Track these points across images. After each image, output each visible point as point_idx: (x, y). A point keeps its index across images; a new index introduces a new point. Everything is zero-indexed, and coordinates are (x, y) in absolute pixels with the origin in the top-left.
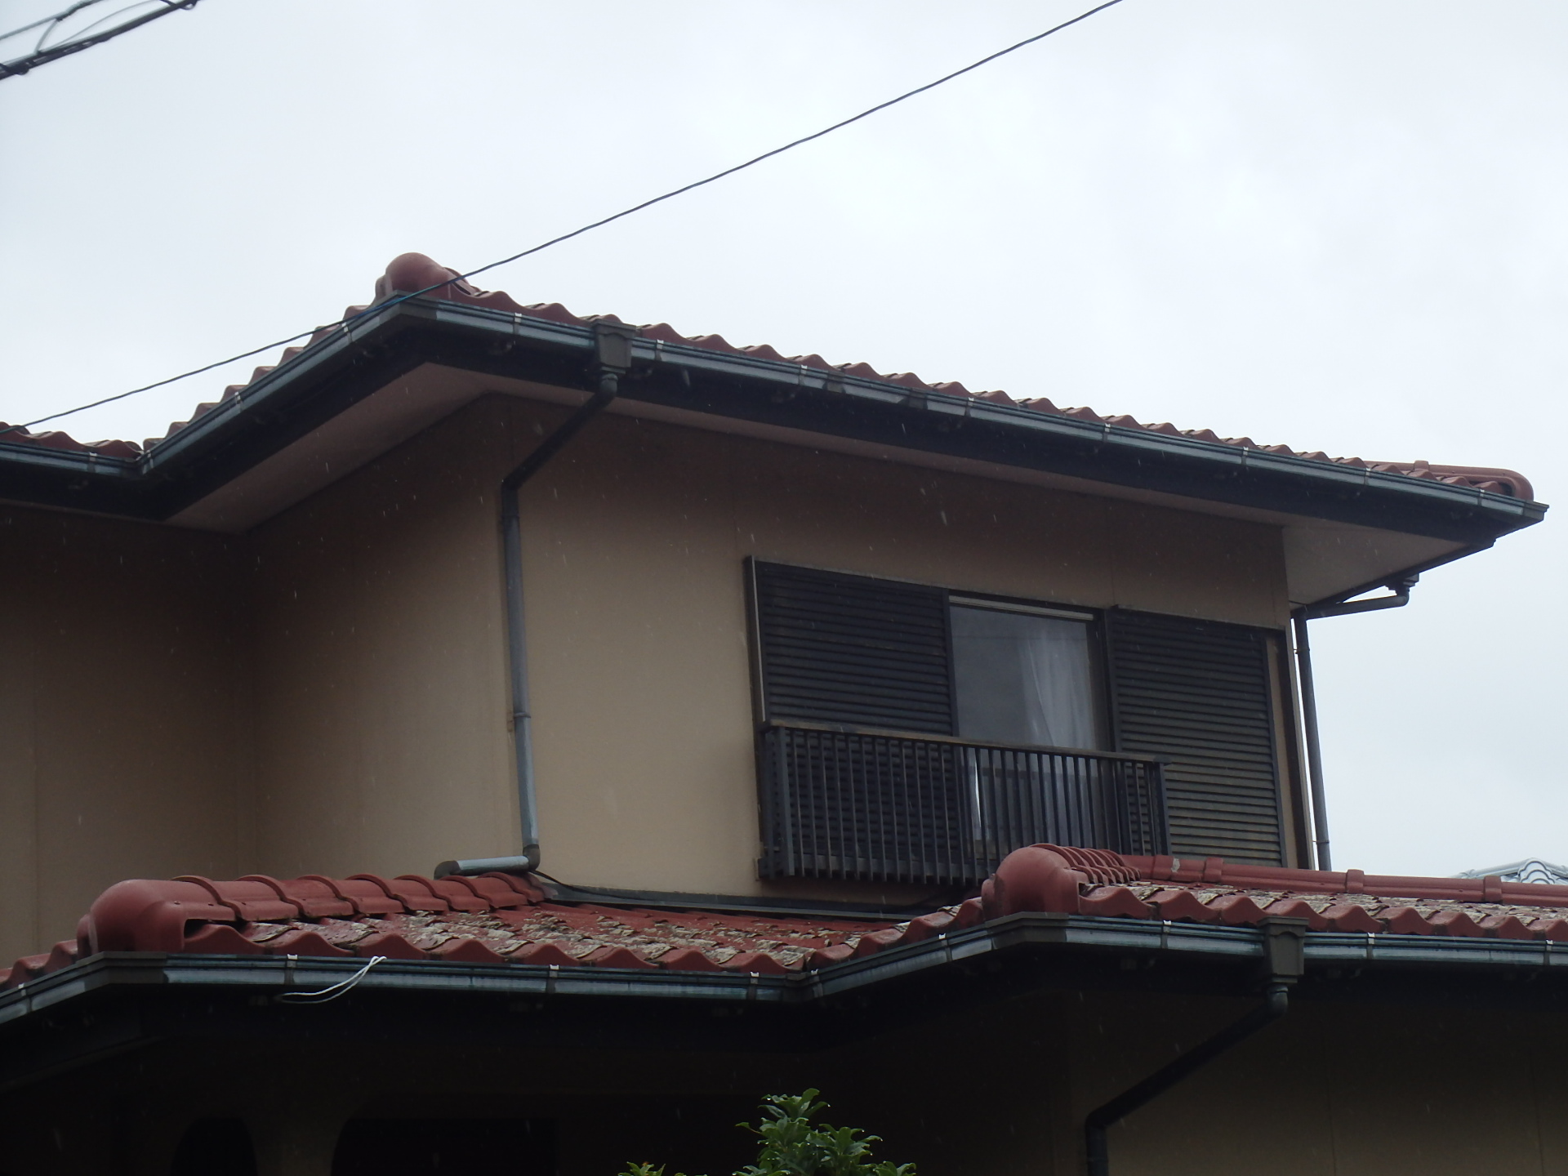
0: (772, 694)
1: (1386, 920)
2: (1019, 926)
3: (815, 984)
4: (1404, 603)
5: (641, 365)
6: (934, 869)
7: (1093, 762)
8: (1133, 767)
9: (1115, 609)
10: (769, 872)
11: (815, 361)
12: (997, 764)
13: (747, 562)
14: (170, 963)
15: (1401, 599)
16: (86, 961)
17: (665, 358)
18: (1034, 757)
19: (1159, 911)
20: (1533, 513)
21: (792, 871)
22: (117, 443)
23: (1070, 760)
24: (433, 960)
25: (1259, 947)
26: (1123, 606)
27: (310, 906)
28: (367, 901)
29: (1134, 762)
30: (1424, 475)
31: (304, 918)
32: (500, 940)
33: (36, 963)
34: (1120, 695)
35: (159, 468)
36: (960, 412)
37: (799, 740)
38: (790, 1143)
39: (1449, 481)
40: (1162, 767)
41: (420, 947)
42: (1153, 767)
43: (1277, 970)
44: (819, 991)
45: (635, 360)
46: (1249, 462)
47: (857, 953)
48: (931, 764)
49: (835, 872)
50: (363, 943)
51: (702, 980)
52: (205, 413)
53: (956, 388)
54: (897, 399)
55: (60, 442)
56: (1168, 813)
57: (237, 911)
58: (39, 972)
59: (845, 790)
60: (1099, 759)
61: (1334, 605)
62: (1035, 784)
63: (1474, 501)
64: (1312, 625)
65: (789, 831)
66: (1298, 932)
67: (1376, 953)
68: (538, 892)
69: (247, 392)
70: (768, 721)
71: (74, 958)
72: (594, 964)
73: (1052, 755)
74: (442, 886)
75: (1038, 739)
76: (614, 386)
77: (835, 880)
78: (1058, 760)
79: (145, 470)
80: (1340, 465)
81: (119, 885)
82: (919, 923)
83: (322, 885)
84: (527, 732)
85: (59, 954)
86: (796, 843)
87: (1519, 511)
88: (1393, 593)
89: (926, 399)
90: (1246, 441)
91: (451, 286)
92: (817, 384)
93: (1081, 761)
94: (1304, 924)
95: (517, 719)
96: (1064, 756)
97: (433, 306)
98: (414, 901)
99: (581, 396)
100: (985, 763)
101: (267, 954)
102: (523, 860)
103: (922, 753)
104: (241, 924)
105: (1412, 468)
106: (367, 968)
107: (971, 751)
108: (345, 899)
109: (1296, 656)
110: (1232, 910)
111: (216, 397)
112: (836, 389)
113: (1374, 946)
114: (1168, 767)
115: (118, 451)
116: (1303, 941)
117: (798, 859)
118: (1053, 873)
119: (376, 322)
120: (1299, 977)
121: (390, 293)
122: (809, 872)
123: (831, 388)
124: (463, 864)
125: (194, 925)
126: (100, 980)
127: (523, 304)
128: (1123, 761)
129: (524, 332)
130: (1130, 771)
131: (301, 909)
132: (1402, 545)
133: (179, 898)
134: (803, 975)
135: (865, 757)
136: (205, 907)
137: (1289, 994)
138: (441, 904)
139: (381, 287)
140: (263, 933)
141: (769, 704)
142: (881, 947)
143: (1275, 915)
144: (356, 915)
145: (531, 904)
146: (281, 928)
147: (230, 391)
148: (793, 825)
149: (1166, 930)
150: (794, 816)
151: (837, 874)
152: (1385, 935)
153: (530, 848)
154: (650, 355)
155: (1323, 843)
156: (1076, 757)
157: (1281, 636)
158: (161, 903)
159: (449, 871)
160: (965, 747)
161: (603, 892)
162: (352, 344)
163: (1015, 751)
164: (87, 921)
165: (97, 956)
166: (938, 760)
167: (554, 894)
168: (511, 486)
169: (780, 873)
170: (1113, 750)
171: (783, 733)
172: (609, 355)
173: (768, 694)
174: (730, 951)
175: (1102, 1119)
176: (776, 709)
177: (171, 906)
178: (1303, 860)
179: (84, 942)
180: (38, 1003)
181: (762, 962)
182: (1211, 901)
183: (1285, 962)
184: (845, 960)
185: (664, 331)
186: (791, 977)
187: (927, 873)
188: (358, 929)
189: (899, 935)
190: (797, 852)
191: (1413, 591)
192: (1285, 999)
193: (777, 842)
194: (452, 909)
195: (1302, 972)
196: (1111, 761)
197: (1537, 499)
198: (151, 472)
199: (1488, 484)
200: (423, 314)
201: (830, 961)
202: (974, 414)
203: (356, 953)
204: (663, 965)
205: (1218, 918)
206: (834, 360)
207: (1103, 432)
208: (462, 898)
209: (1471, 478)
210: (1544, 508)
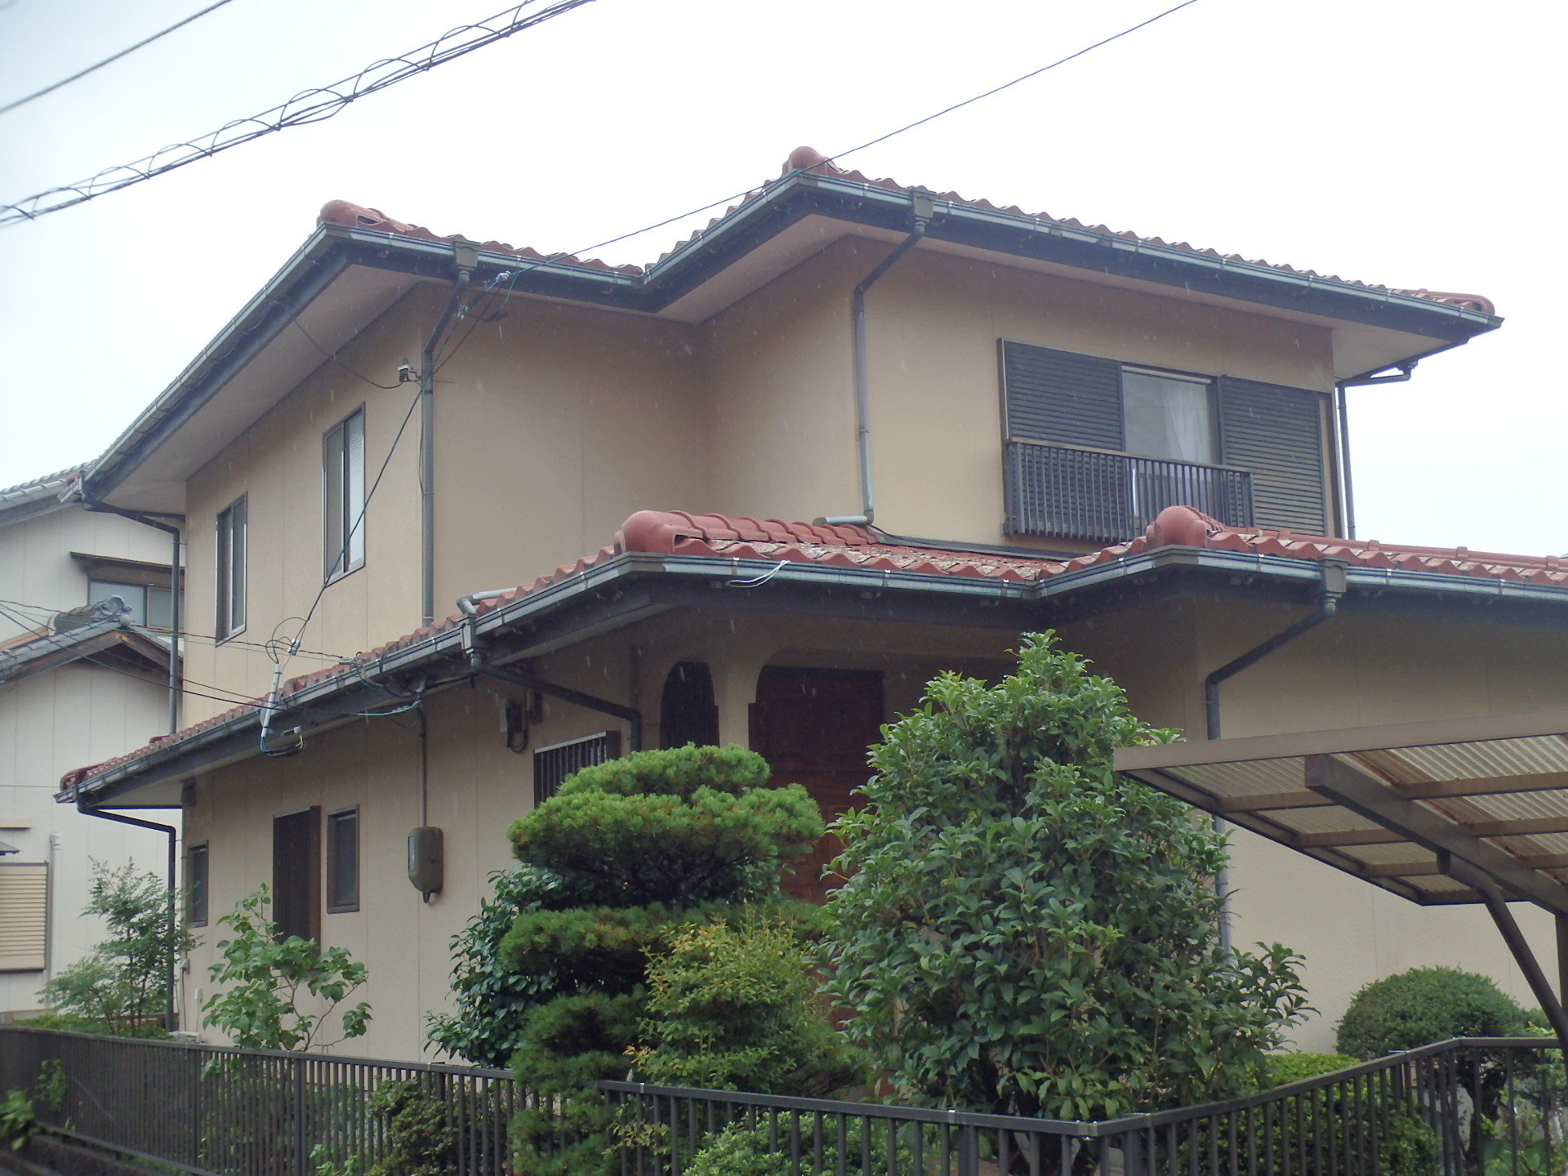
0: (1013, 423)
1: (1399, 562)
2: (1169, 554)
3: (1042, 588)
4: (1408, 379)
5: (938, 216)
6: (1110, 533)
7: (1209, 471)
8: (1234, 475)
9: (1225, 376)
10: (1010, 531)
11: (1044, 216)
12: (1149, 471)
13: (999, 341)
14: (666, 560)
15: (1406, 376)
16: (620, 557)
17: (954, 212)
18: (1172, 466)
19: (1256, 548)
20: (1494, 323)
21: (1024, 532)
22: (629, 266)
23: (1194, 469)
24: (817, 565)
25: (1318, 573)
26: (1229, 375)
27: (745, 534)
28: (777, 534)
29: (1234, 472)
30: (1425, 297)
31: (742, 540)
32: (856, 556)
33: (589, 561)
34: (1227, 430)
35: (655, 280)
36: (1133, 249)
37: (1028, 452)
38: (1037, 661)
39: (1441, 301)
40: (1251, 475)
41: (810, 557)
42: (1246, 475)
43: (1329, 588)
44: (1045, 592)
45: (935, 213)
46: (1314, 285)
47: (1067, 570)
48: (1109, 469)
49: (1049, 532)
50: (776, 553)
51: (975, 583)
52: (681, 247)
53: (1131, 234)
54: (1094, 241)
55: (597, 265)
56: (1255, 504)
57: (704, 533)
58: (592, 565)
59: (1056, 483)
60: (1212, 469)
61: (1364, 378)
62: (1173, 484)
63: (1457, 314)
64: (1348, 390)
65: (1022, 507)
66: (1343, 565)
67: (1392, 582)
68: (873, 538)
69: (705, 234)
70: (1010, 439)
71: (611, 557)
72: (910, 570)
73: (1183, 466)
74: (817, 530)
75: (1174, 457)
76: (922, 229)
77: (1050, 537)
78: (1187, 468)
79: (646, 282)
80: (1370, 289)
81: (638, 513)
82: (1107, 551)
83: (751, 522)
84: (867, 441)
85: (603, 555)
86: (1026, 514)
87: (1485, 321)
88: (1401, 373)
89: (1112, 241)
90: (1312, 272)
91: (825, 167)
92: (1045, 230)
93: (1201, 470)
94: (1344, 562)
95: (861, 433)
96: (1191, 466)
97: (815, 179)
98: (802, 537)
99: (900, 236)
100: (1142, 470)
101: (722, 556)
102: (864, 518)
103: (1104, 462)
104: (706, 539)
105: (1418, 292)
106: (779, 567)
107: (1134, 462)
108: (763, 531)
109: (1338, 411)
110: (1302, 550)
111: (687, 237)
112: (1056, 233)
113: (1391, 577)
114: (1255, 476)
115: (630, 270)
116: (1346, 571)
117: (1027, 524)
118: (1191, 521)
119: (783, 188)
120: (1343, 594)
121: (791, 170)
122: (1034, 532)
123: (1053, 232)
124: (828, 519)
125: (680, 538)
126: (626, 569)
127: (870, 179)
128: (1227, 471)
129: (870, 195)
130: (1231, 478)
131: (739, 535)
132: (1407, 341)
133: (671, 522)
134: (1035, 583)
135: (1069, 463)
136: (686, 528)
137: (1336, 604)
138: (818, 540)
139: (785, 167)
140: (718, 545)
141: (1011, 429)
142: (1083, 566)
143: (1328, 555)
144: (770, 540)
145: (868, 543)
146: (729, 542)
147: (695, 233)
148: (1025, 503)
149: (1260, 560)
150: (1025, 497)
151: (1050, 533)
152: (1397, 570)
153: (868, 511)
154: (945, 211)
155: (1351, 527)
156: (1198, 467)
157: (1328, 397)
158: (661, 525)
159: (821, 522)
160: (1130, 458)
161: (911, 540)
162: (768, 202)
163: (1161, 462)
164: (619, 535)
165: (625, 554)
166: (1113, 466)
167: (882, 540)
168: (859, 292)
169: (1016, 532)
170: (1221, 463)
171: (1019, 446)
172: (921, 210)
173: (1011, 423)
174: (990, 568)
175: (1216, 678)
176: (1015, 432)
177: (667, 526)
178: (1339, 533)
179: (618, 547)
180: (592, 583)
181: (1010, 574)
182: (1289, 545)
183: (1335, 584)
184: (1061, 574)
185: (953, 195)
186: (1028, 584)
187: (1105, 535)
188: (773, 547)
189: (1094, 560)
190: (1027, 519)
191: (1413, 372)
192: (1334, 607)
193: (1014, 513)
194: (824, 543)
195: (1345, 591)
196: (1220, 470)
197: (1498, 314)
198: (649, 283)
199: (1465, 303)
200: (812, 183)
201: (1051, 575)
202: (1141, 250)
203: (773, 558)
204: (951, 573)
205: (1292, 554)
206: (1056, 216)
207: (1221, 264)
208: (829, 537)
209: (1455, 300)
210: (1502, 319)
